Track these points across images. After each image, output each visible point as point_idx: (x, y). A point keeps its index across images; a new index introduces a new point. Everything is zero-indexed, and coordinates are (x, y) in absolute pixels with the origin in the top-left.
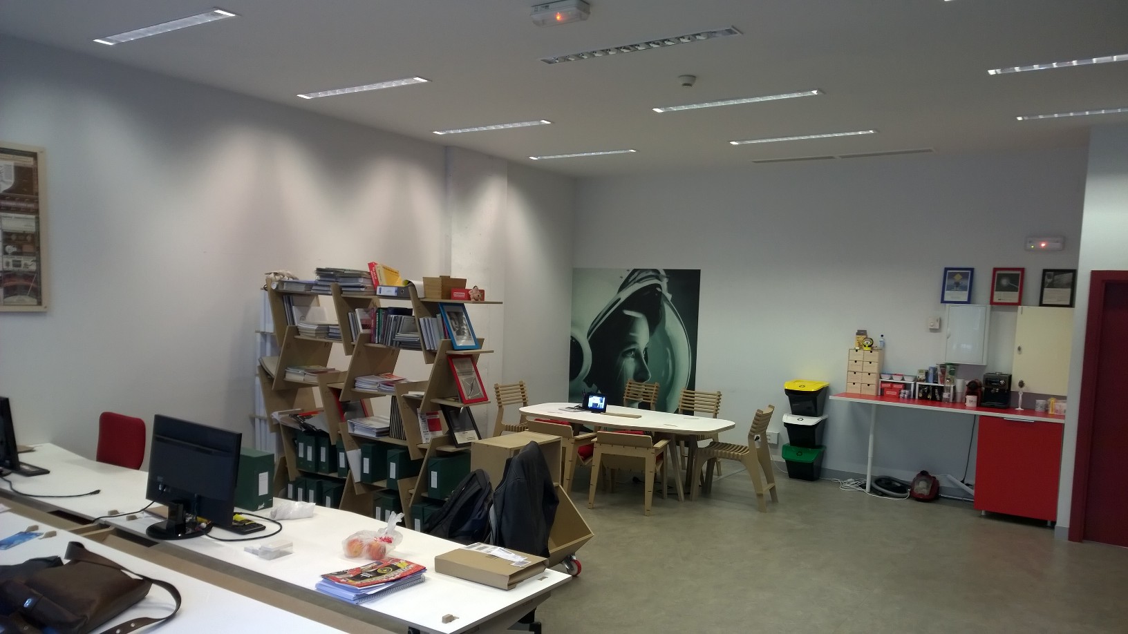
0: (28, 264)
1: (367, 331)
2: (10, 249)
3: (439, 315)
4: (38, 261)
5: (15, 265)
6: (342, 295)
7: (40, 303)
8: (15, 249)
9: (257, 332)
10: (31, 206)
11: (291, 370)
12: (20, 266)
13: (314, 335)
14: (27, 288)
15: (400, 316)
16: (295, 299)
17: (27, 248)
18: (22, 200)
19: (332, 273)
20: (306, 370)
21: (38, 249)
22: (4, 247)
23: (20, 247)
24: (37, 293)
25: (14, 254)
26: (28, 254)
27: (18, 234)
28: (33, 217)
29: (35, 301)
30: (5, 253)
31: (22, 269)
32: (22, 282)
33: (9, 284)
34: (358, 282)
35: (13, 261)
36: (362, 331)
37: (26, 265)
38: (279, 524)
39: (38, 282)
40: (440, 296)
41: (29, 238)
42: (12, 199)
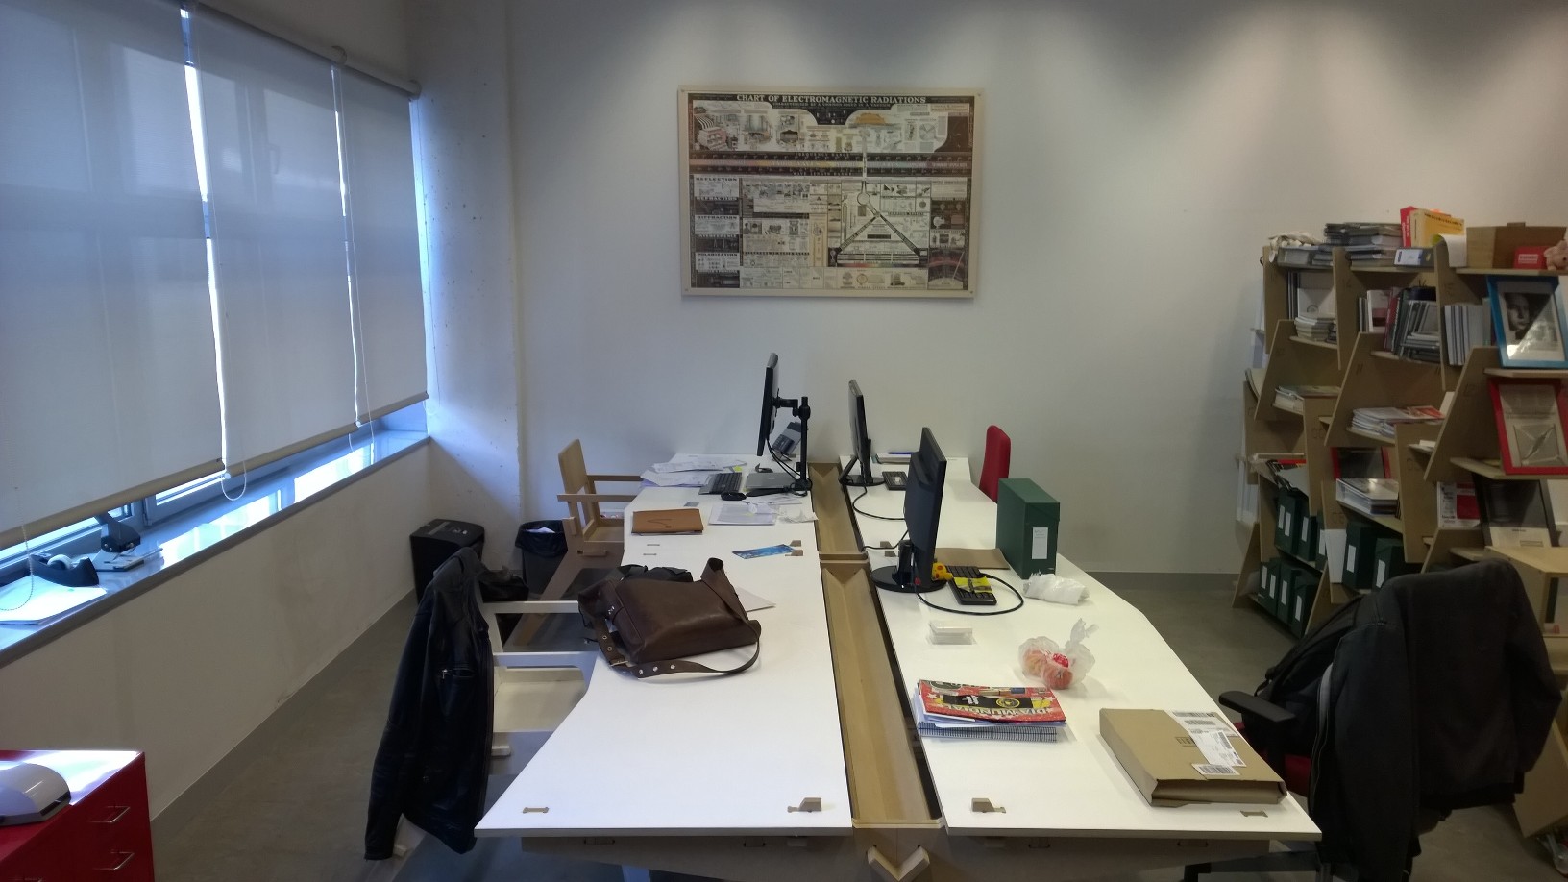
0: (956, 238)
1: (1381, 330)
2: (938, 221)
3: (1486, 300)
4: (967, 236)
5: (941, 241)
6: (1352, 268)
7: (965, 287)
8: (943, 222)
9: (1252, 329)
10: (963, 165)
11: (1282, 390)
12: (947, 241)
13: (1310, 335)
14: (953, 268)
15: (1422, 302)
16: (1304, 277)
17: (956, 219)
18: (954, 159)
19: (1343, 231)
20: (1299, 393)
21: (968, 219)
22: (932, 219)
23: (948, 219)
24: (963, 275)
25: (942, 227)
26: (957, 226)
27: (948, 203)
28: (965, 179)
29: (960, 284)
30: (932, 226)
31: (949, 245)
32: (947, 261)
33: (933, 264)
34: (1370, 243)
35: (941, 236)
36: (1371, 329)
37: (953, 239)
38: (1022, 602)
39: (966, 262)
40: (1490, 263)
41: (959, 207)
42: (944, 159)
